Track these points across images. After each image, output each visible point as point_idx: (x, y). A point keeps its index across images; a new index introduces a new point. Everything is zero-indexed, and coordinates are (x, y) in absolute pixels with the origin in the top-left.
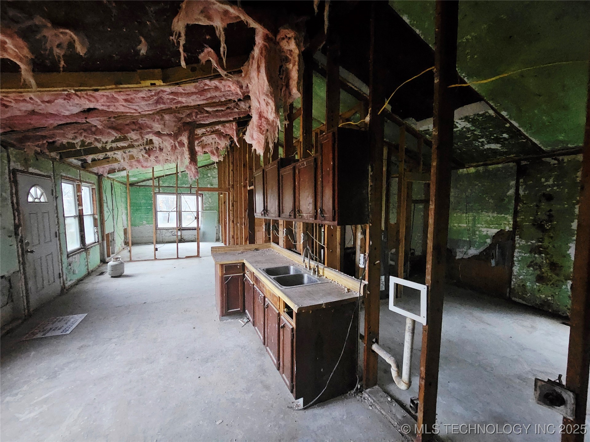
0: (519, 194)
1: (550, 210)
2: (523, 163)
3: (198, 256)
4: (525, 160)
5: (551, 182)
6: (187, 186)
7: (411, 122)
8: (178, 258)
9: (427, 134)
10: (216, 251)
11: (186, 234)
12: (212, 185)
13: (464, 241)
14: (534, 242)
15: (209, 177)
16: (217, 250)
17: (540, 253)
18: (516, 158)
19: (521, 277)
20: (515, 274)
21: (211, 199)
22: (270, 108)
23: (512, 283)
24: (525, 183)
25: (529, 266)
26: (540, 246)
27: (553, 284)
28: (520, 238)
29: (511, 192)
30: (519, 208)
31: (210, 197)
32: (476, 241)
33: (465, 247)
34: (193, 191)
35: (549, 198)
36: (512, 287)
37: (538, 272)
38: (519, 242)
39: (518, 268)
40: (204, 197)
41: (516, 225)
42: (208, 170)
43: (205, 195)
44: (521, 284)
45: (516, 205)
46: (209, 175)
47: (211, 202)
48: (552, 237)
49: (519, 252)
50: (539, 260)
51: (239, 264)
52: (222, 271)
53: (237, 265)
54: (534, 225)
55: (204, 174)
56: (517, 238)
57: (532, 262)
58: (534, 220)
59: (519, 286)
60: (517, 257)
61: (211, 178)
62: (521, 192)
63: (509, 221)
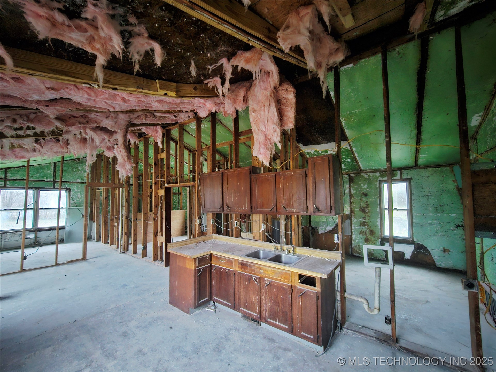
0: (351, 193)
1: (367, 202)
2: (352, 175)
3: (84, 258)
4: (353, 173)
5: (366, 186)
6: (48, 179)
7: (301, 145)
8: (57, 265)
9: (308, 154)
10: (172, 247)
11: (42, 236)
12: (83, 179)
13: (323, 222)
14: (361, 219)
15: (79, 170)
16: (173, 245)
17: (365, 225)
18: (349, 172)
19: (357, 241)
20: (354, 239)
21: (81, 195)
22: (276, 134)
23: (353, 245)
24: (353, 186)
25: (360, 234)
26: (364, 222)
27: (372, 242)
28: (354, 217)
29: (347, 191)
30: (352, 201)
31: (79, 192)
32: (330, 222)
33: (324, 226)
34: (57, 185)
35: (366, 195)
36: (353, 247)
37: (365, 237)
38: (354, 220)
39: (355, 235)
40: (72, 192)
41: (351, 210)
42: (78, 163)
43: (74, 190)
44: (357, 245)
45: (350, 199)
46: (80, 169)
47: (80, 197)
48: (369, 216)
49: (354, 226)
50: (364, 230)
51: (207, 256)
52: (195, 265)
53: (206, 257)
54: (360, 210)
55: (73, 168)
56: (352, 218)
57: (361, 231)
58: (360, 207)
59: (356, 246)
60: (354, 229)
61: (83, 172)
62: (352, 192)
63: (347, 208)
